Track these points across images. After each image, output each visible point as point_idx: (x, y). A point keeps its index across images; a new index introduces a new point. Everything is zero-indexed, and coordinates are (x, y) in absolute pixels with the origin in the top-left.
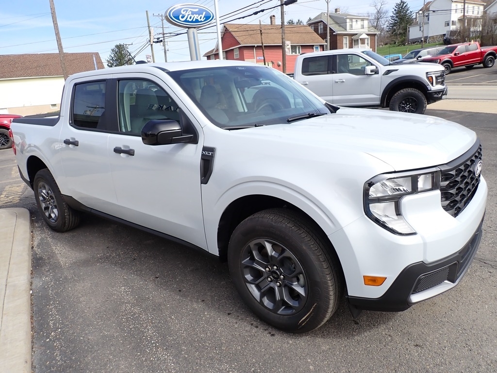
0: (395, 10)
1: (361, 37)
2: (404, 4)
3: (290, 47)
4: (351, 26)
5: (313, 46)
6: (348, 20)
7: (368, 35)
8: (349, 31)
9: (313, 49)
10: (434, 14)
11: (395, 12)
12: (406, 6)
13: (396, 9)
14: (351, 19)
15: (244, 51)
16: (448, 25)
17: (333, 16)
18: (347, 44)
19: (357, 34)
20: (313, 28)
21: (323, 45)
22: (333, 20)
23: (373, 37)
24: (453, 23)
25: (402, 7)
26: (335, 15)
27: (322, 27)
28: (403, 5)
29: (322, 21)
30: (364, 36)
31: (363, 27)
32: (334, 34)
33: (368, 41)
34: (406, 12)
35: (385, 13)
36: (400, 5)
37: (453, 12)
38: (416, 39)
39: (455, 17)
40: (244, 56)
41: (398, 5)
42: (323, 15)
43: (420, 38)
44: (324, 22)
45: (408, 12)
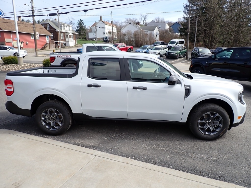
0: (78, 23)
2: (82, 21)
3: (38, 35)
4: (64, 28)
5: (46, 36)
6: (62, 26)
7: (72, 34)
8: (63, 31)
9: (45, 37)
10: (100, 28)
11: (78, 24)
13: (79, 23)
14: (64, 25)
15: (4, 34)
17: (54, 22)
18: (62, 37)
19: (67, 33)
20: (44, 26)
21: (50, 36)
22: (54, 24)
23: (74, 35)
24: (106, 34)
25: (81, 22)
26: (55, 21)
27: (49, 27)
29: (49, 24)
30: (70, 34)
31: (69, 30)
32: (56, 31)
33: (72, 37)
34: (83, 25)
35: (74, 24)
36: (80, 21)
37: (106, 29)
38: (92, 38)
39: (107, 31)
40: (5, 37)
41: (79, 21)
42: (49, 20)
43: (93, 38)
44: (50, 24)
45: (84, 25)
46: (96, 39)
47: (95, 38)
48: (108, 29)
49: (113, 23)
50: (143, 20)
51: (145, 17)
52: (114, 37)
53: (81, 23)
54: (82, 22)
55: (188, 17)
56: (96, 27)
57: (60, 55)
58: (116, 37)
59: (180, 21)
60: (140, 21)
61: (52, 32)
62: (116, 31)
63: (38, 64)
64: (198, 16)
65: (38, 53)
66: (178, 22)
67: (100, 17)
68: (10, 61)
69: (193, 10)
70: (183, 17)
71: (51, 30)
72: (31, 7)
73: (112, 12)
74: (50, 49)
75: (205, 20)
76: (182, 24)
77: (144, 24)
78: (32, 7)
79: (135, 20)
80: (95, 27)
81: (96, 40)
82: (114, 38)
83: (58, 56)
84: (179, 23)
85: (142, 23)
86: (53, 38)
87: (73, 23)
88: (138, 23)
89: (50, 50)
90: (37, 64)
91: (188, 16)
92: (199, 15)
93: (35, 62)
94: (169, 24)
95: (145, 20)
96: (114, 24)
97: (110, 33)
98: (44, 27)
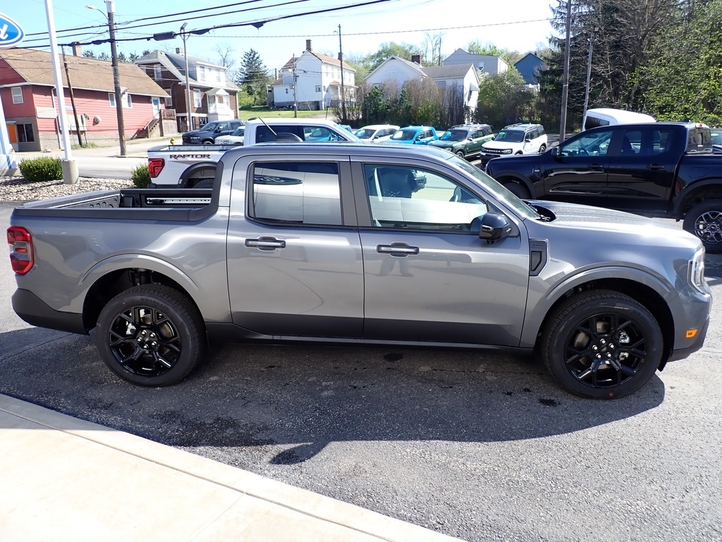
0: (244, 61)
1: (218, 93)
2: (255, 54)
4: (203, 76)
5: (150, 97)
6: (198, 68)
7: (227, 91)
8: (201, 83)
9: (150, 101)
10: (305, 75)
11: (244, 64)
12: (258, 58)
13: (246, 60)
14: (202, 67)
15: (34, 93)
16: (320, 90)
17: (175, 59)
18: (198, 100)
19: (212, 88)
20: (145, 70)
21: (164, 98)
23: (232, 95)
24: (325, 89)
25: (253, 58)
26: (177, 56)
27: (160, 71)
28: (254, 56)
29: (159, 63)
30: (222, 92)
31: (219, 79)
32: (179, 83)
33: (225, 99)
34: (259, 65)
35: (232, 63)
36: (250, 55)
37: (324, 75)
38: (282, 103)
39: (326, 82)
40: (35, 102)
41: (247, 54)
42: (159, 53)
43: (287, 103)
44: (162, 65)
45: (261, 66)
46: (295, 105)
47: (294, 103)
48: (330, 75)
49: (344, 58)
50: (430, 48)
51: (437, 38)
52: (347, 98)
53: (252, 60)
54: (256, 56)
55: (563, 37)
56: (294, 70)
57: (177, 153)
58: (354, 100)
59: (542, 49)
60: (424, 52)
61: (169, 88)
62: (352, 83)
63: (121, 181)
64: (595, 32)
65: (128, 147)
66: (536, 54)
67: (307, 41)
68: (42, 171)
69: (579, 17)
70: (550, 37)
71: (167, 81)
72: (107, 15)
73: (340, 27)
74: (162, 135)
75: (617, 46)
76: (545, 58)
77: (434, 59)
78: (109, 14)
79: (407, 48)
80: (291, 70)
81: (293, 107)
82: (347, 102)
83: (171, 156)
84: (538, 56)
85: (429, 58)
86: (171, 105)
87: (229, 59)
88: (416, 58)
89: (162, 138)
90: (119, 179)
91: (565, 33)
92: (597, 29)
93: (115, 175)
94: (509, 58)
95: (437, 49)
96: (347, 62)
97: (334, 87)
98: (147, 73)
